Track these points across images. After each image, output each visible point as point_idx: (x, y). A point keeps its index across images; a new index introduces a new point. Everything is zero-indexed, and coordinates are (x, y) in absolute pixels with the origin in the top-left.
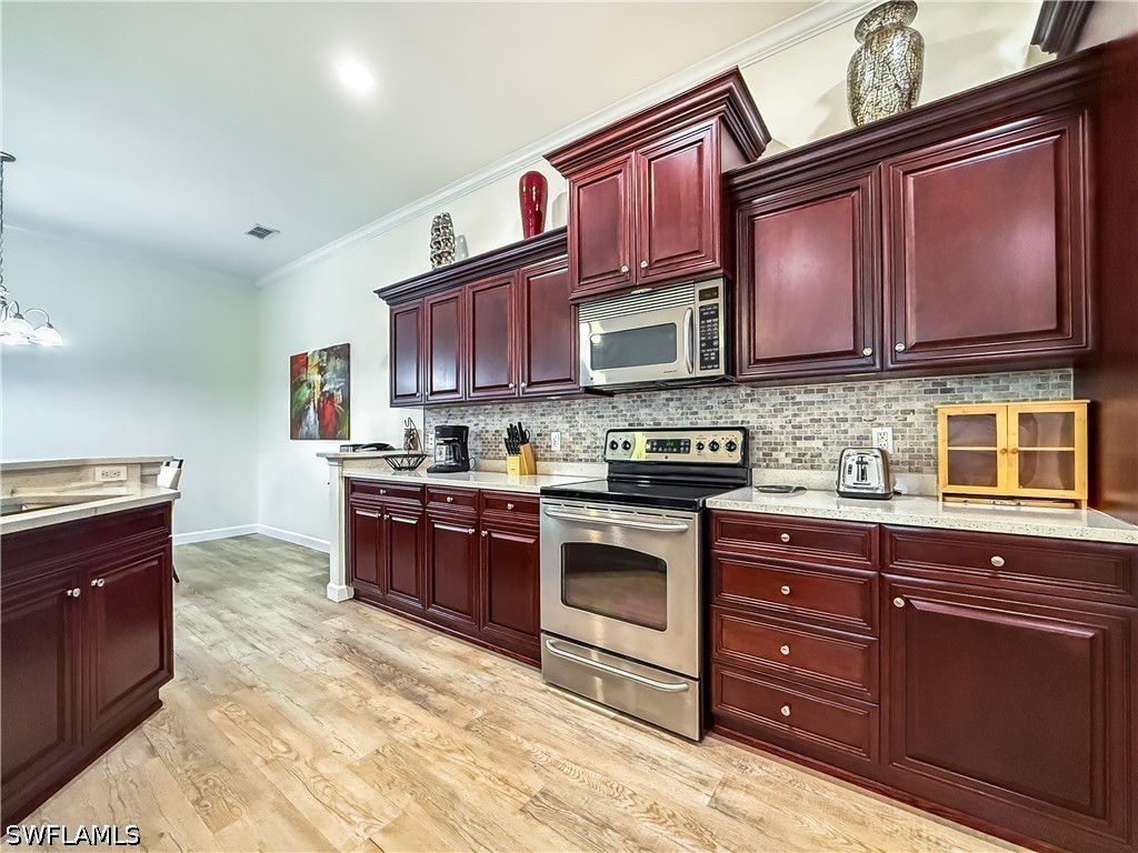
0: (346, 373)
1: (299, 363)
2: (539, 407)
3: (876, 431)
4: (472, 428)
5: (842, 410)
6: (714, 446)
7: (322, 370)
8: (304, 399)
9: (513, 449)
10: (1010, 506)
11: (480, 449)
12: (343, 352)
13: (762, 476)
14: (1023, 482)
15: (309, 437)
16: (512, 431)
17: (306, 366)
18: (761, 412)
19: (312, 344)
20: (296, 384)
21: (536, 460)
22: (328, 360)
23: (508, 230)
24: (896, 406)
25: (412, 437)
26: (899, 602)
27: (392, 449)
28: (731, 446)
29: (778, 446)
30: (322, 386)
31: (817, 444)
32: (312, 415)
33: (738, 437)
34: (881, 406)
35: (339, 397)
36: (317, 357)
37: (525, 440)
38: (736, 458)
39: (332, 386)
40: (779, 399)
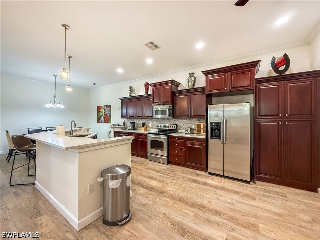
0: (110, 111)
1: (99, 108)
2: (147, 120)
3: (192, 125)
4: (136, 122)
5: (189, 122)
6: (172, 127)
7: (105, 110)
8: (100, 115)
9: (143, 126)
10: (202, 135)
11: (137, 126)
12: (110, 106)
13: (179, 131)
14: (203, 132)
15: (101, 122)
16: (143, 123)
17: (101, 108)
18: (179, 122)
19: (103, 104)
20: (98, 112)
21: (147, 128)
22: (106, 108)
23: (142, 92)
24: (194, 122)
25: (124, 123)
26: (187, 145)
27: (120, 126)
28: (174, 127)
29: (181, 127)
30: (105, 113)
31: (186, 127)
32: (102, 118)
33: (175, 126)
34: (193, 122)
35: (109, 115)
36: (104, 107)
37: (145, 125)
38: (175, 128)
39: (107, 113)
40: (181, 120)
